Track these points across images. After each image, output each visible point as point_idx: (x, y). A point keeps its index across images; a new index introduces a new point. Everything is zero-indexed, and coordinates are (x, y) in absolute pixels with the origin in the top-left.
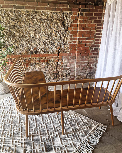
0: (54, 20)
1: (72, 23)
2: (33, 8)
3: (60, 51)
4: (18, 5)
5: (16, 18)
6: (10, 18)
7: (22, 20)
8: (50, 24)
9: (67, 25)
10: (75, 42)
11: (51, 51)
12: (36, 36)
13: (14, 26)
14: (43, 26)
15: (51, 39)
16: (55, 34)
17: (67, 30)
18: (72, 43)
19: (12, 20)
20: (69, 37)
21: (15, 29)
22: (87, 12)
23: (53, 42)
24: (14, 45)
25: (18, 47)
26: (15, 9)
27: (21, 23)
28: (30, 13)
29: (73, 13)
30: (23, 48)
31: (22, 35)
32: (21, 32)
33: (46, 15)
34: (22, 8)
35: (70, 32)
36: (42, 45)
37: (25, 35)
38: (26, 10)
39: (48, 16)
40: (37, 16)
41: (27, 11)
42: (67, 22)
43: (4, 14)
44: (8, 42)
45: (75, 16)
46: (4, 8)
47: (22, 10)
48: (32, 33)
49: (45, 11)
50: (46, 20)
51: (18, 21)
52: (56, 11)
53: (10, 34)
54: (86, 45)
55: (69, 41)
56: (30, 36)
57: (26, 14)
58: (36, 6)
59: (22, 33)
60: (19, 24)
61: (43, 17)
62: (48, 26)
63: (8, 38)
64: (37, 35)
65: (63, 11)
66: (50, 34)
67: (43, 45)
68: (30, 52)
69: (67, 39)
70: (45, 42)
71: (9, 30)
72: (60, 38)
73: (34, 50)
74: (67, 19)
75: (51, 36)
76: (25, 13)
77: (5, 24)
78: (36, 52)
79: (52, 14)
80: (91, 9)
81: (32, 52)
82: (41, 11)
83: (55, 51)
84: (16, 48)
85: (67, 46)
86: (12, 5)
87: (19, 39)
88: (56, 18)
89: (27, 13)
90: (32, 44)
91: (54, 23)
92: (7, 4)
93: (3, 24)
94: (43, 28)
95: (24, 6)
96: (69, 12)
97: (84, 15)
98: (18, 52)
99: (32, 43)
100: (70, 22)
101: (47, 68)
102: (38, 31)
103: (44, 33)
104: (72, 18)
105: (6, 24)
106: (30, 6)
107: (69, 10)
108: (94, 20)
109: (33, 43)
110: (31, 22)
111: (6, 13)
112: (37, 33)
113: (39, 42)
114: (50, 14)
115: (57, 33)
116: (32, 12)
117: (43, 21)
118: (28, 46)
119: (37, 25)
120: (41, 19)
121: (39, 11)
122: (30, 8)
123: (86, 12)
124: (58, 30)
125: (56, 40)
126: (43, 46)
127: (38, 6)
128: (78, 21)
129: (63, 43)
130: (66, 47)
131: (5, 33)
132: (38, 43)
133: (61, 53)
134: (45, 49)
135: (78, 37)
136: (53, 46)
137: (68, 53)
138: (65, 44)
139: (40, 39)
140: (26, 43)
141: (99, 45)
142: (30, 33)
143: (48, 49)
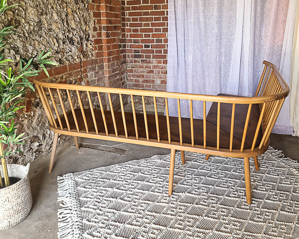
10: (100, 35)
11: (70, 58)
15: (67, 29)
16: (72, 18)
17: (88, 9)
18: (96, 37)
20: (92, 25)
36: (54, 44)
48: (33, 14)
54: (114, 40)
55: (93, 33)
64: (43, 18)
66: (64, 16)
67: (57, 45)
69: (90, 28)
72: (81, 26)
75: (68, 23)
83: (76, 57)
90: (35, 44)
109: (36, 40)
115: (76, 15)
118: (28, 50)
124: (76, 8)
125: (76, 31)
133: (85, 60)
134: (59, 55)
135: (106, 25)
136: (72, 44)
137: (94, 58)
138: (88, 40)
139: (50, 30)
140: (24, 42)
141: (127, 38)
142: (28, 13)
143: (65, 53)
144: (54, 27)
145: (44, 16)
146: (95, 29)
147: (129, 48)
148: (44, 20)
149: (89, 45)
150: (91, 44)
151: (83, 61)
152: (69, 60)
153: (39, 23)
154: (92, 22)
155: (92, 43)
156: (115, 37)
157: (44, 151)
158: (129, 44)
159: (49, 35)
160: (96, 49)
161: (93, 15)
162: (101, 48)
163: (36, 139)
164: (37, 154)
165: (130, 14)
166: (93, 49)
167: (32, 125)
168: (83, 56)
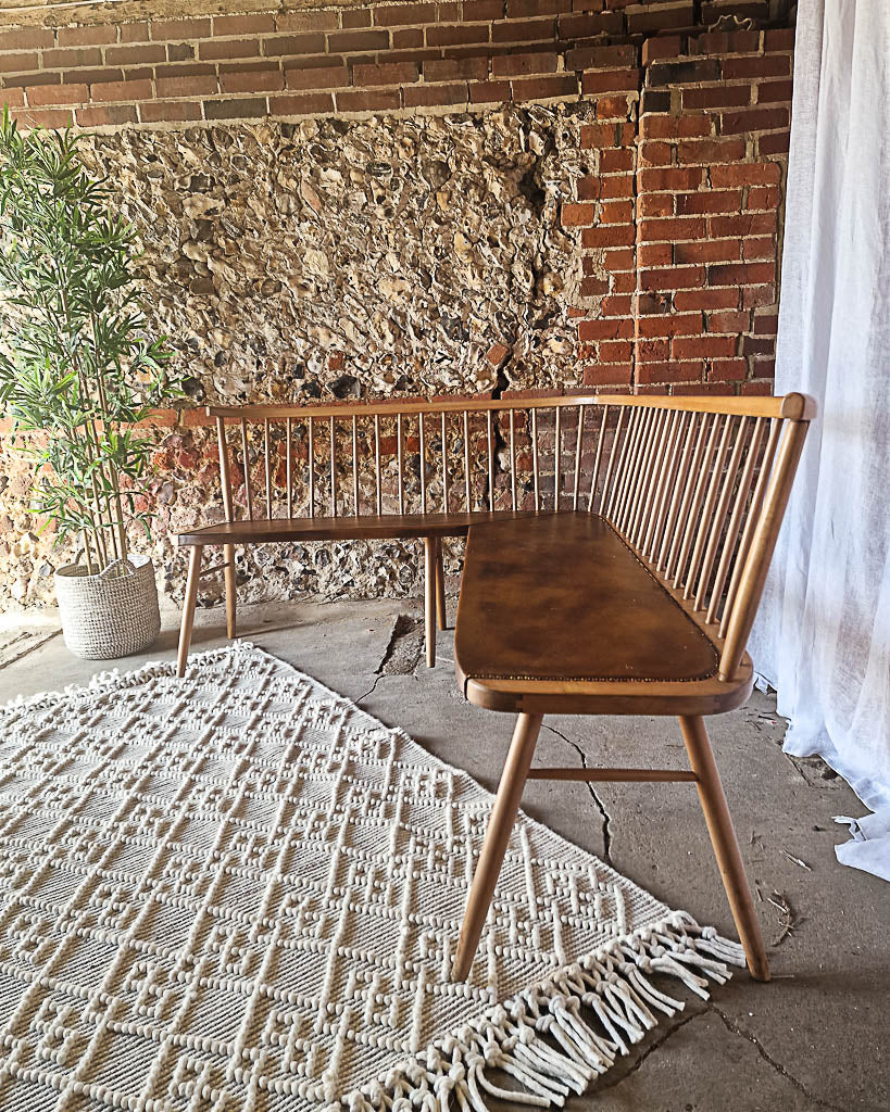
0: (458, 163)
1: (595, 172)
2: (324, 103)
3: (506, 372)
4: (228, 96)
5: (221, 174)
6: (181, 181)
7: (253, 188)
8: (433, 193)
9: (552, 189)
10: (624, 305)
11: (445, 377)
12: (341, 281)
13: (206, 228)
14: (388, 213)
15: (444, 294)
16: (467, 261)
17: (556, 225)
18: (594, 315)
19: (194, 188)
20: (573, 276)
21: (211, 242)
22: (702, 85)
23: (456, 312)
24: (201, 343)
25: (228, 354)
26: (214, 123)
27: (245, 204)
28: (300, 137)
29: (594, 106)
30: (259, 363)
31: (255, 281)
32: (248, 261)
33: (408, 141)
34: (254, 109)
35: (579, 240)
36: (383, 337)
37: (270, 280)
38: (279, 119)
39: (416, 145)
40: (349, 153)
41: (284, 126)
42: (557, 168)
43: (152, 158)
44: (167, 329)
45: (615, 120)
46: (152, 126)
47: (254, 121)
48: (316, 264)
49: (398, 114)
50: (403, 173)
51: (228, 190)
52: (473, 107)
53: (183, 274)
54: (705, 322)
55: (576, 300)
56: (302, 281)
57: (276, 146)
58: (341, 89)
59: (252, 267)
60: (235, 211)
61: (383, 155)
62: (421, 205)
63: (169, 302)
64: (351, 270)
65: (519, 99)
66: (433, 260)
67: (390, 338)
68: (304, 387)
69: (558, 287)
70: (404, 316)
71: (180, 252)
72: (510, 284)
73: (330, 374)
74: (551, 147)
75: (445, 276)
76: (271, 142)
77: (153, 216)
78: (342, 387)
79: (445, 127)
80: (735, 55)
81: (314, 389)
82: (369, 114)
83: (473, 377)
84: (219, 361)
85: (558, 339)
86: (193, 99)
87: (232, 308)
88: (474, 147)
89: (285, 141)
90: (316, 336)
91: (459, 186)
92: (168, 100)
93: (146, 215)
94: (385, 224)
95: (267, 95)
96: (566, 98)
97: (677, 105)
98: (227, 388)
99: (313, 325)
100: (576, 169)
101: (416, 498)
102: (354, 243)
103: (391, 258)
104: (592, 137)
105: (162, 216)
106: (302, 93)
107: (566, 86)
108: (758, 134)
109: (323, 324)
110: (307, 194)
111: (164, 154)
112: (346, 262)
113: (360, 320)
114: (433, 126)
115: (487, 251)
116: (314, 130)
117: (385, 180)
118: (293, 349)
119: (347, 203)
120: (372, 169)
121: (361, 115)
122: (301, 105)
123: (694, 86)
124: (493, 230)
125: (479, 299)
126: (388, 344)
127: (349, 89)
128: (638, 158)
129: (531, 315)
130: (553, 343)
131: (153, 272)
132: (356, 325)
133: (518, 388)
134: (402, 366)
136: (458, 338)
137: (572, 385)
138: (542, 325)
140: (280, 329)
143: (426, 362)
152: (438, 383)
154: (576, 264)
155: (567, 336)
156: (714, 312)
157: (321, 590)
159: (363, 311)
161: (583, 240)
162: (620, 352)
164: (297, 589)
166: (575, 353)
168: (512, 376)
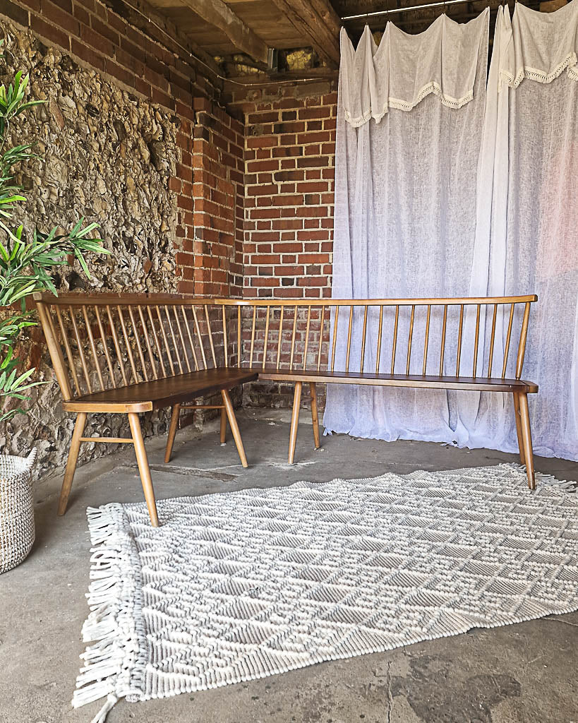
0: (130, 128)
1: (181, 161)
2: (63, 40)
3: (150, 279)
8: (120, 142)
9: (165, 164)
10: (191, 246)
11: (126, 280)
14: (100, 147)
16: (135, 198)
18: (181, 249)
20: (174, 222)
22: (218, 134)
23: (129, 233)
29: (180, 122)
33: (108, 99)
34: (20, 16)
35: (176, 201)
38: (36, 35)
40: (78, 90)
41: (41, 44)
42: (166, 152)
45: (187, 135)
47: (19, 26)
48: (59, 171)
50: (104, 120)
52: (136, 93)
54: (219, 263)
55: (175, 238)
58: (75, 36)
61: (95, 102)
62: (114, 149)
65: (154, 100)
66: (120, 191)
72: (151, 219)
73: (65, 269)
75: (125, 205)
76: (31, 52)
78: (72, 280)
80: (225, 125)
81: (57, 280)
82: (88, 66)
83: (138, 281)
89: (40, 57)
91: (130, 143)
94: (97, 155)
95: (29, 10)
96: (171, 111)
97: (211, 139)
99: (55, 224)
100: (174, 156)
103: (101, 183)
104: (180, 140)
106: (52, 23)
107: (171, 104)
108: (230, 168)
110: (54, 110)
112: (75, 177)
116: (59, 60)
117: (96, 121)
119: (78, 130)
120: (89, 109)
121: (84, 64)
122: (51, 33)
124: (144, 181)
125: (140, 227)
127: (79, 39)
133: (156, 291)
134: (105, 267)
135: (203, 227)
136: (131, 252)
137: (174, 291)
138: (164, 252)
139: (89, 212)
141: (246, 265)
142: (50, 169)
143: (115, 267)
144: (97, 208)
145: (81, 182)
146: (180, 232)
147: (249, 287)
148: (79, 188)
149: (166, 263)
150: (169, 261)
151: (151, 291)
152: (122, 283)
153: (69, 193)
154: (175, 215)
155: (172, 260)
156: (221, 257)
157: (59, 464)
158: (250, 277)
159: (86, 220)
160: (179, 274)
161: (178, 202)
162: (189, 274)
163: (45, 433)
164: (44, 468)
165: (255, 215)
166: (174, 272)
167: (39, 402)
168: (153, 282)
